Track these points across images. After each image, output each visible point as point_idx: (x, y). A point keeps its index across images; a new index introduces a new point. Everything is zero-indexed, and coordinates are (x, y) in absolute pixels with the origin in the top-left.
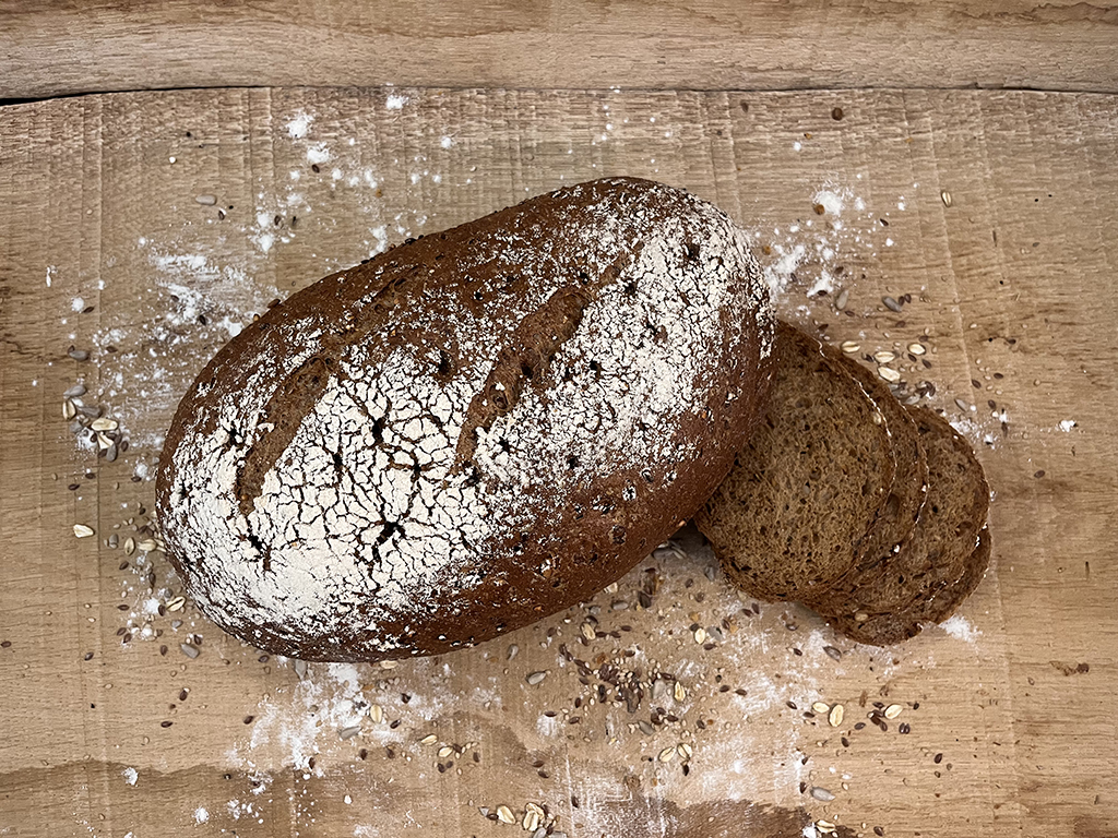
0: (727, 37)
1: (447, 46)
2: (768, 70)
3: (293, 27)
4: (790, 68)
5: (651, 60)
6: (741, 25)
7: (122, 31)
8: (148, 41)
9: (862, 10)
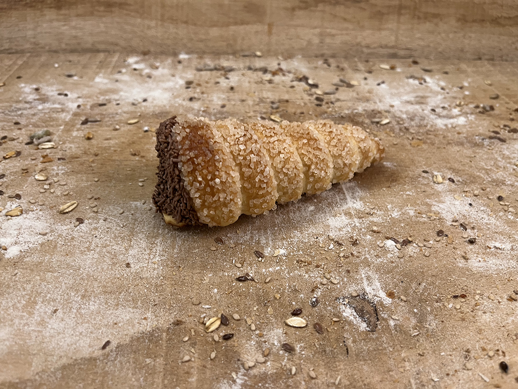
0: (353, 30)
1: (215, 32)
2: (375, 48)
3: (139, 20)
4: (386, 47)
6: (359, 24)
8: (64, 25)
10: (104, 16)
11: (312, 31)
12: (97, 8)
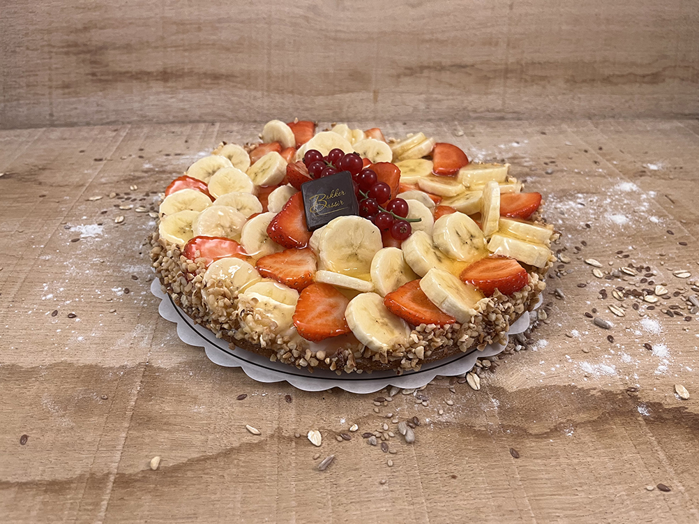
0: (459, 95)
1: (320, 101)
2: (482, 112)
3: (246, 91)
4: (493, 110)
5: (422, 106)
6: (465, 89)
7: (160, 92)
8: (172, 98)
9: (523, 80)
10: (211, 88)
11: (418, 96)
12: (204, 80)
